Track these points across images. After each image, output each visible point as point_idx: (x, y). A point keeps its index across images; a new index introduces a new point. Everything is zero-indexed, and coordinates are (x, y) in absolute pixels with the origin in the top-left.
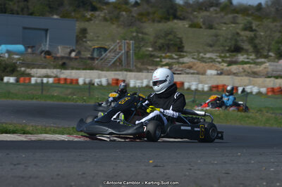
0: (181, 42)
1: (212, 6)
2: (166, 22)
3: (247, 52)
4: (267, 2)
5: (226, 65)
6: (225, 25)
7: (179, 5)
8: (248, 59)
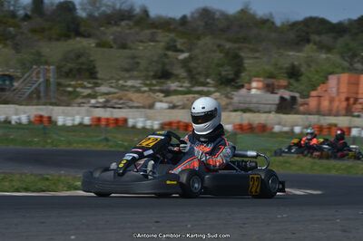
0: (94, 67)
1: (123, 20)
2: (65, 41)
3: (177, 78)
4: (192, 14)
5: (162, 95)
6: (141, 44)
7: (82, 19)
8: (181, 87)
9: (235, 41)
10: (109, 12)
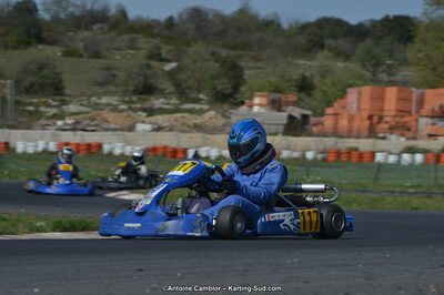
0: (60, 80)
1: (95, 23)
2: (25, 49)
3: (162, 93)
4: (181, 15)
5: (144, 114)
6: (118, 52)
7: (45, 22)
8: (168, 104)
9: (233, 48)
10: (78, 13)
